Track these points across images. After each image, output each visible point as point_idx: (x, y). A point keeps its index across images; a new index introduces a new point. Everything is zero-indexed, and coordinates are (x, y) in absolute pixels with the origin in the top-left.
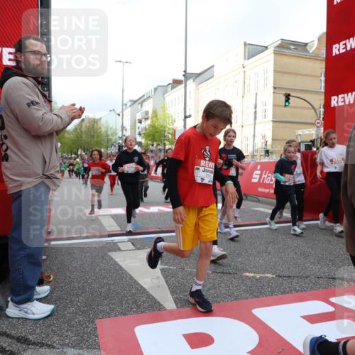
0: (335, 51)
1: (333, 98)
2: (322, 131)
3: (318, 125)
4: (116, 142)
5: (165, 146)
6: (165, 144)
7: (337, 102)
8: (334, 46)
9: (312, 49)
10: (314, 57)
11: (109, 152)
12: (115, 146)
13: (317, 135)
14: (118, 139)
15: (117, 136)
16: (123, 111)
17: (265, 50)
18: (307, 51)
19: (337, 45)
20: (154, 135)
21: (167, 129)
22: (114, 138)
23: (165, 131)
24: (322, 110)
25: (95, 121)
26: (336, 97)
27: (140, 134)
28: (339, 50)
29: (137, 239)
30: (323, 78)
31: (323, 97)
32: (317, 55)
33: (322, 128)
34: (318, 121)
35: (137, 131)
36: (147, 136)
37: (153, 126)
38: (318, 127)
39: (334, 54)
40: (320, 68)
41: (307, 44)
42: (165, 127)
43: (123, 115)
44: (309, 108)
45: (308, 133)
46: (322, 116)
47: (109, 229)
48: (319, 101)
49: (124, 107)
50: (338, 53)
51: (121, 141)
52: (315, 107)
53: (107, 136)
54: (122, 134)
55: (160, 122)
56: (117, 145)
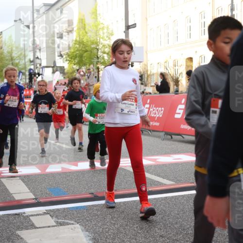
4: (25, 68)
5: (98, 72)
6: (98, 68)
12: (24, 74)
14: (28, 64)
15: (27, 60)
16: (33, 22)
20: (81, 56)
21: (101, 46)
22: (22, 62)
23: (98, 50)
27: (61, 56)
29: (58, 210)
35: (57, 50)
36: (71, 57)
42: (97, 44)
43: (34, 27)
47: (17, 197)
51: (32, 67)
53: (12, 59)
54: (34, 55)
55: (90, 36)
56: (27, 73)
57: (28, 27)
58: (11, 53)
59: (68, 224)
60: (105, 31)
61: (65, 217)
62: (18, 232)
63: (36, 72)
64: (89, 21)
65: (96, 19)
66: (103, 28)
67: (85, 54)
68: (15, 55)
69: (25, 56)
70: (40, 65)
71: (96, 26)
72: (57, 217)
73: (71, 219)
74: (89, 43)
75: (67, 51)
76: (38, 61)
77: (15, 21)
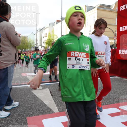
0: (121, 9)
1: (120, 28)
2: (116, 41)
3: (115, 38)
4: (34, 46)
7: (122, 29)
8: (121, 7)
9: (113, 8)
10: (113, 11)
11: (31, 50)
12: (33, 47)
13: (115, 43)
14: (34, 45)
15: (34, 44)
16: (36, 33)
17: (94, 8)
18: (110, 9)
19: (122, 7)
20: (49, 43)
22: (33, 44)
24: (116, 32)
25: (25, 37)
26: (121, 27)
27: (44, 43)
28: (123, 8)
29: (43, 85)
30: (117, 20)
31: (116, 27)
32: (114, 10)
33: (116, 40)
34: (115, 37)
35: (42, 41)
36: (46, 43)
37: (49, 39)
38: (115, 39)
39: (121, 10)
40: (115, 15)
41: (110, 6)
42: (53, 40)
44: (111, 32)
45: (111, 42)
46: (116, 35)
48: (115, 29)
49: (37, 32)
50: (122, 10)
51: (36, 46)
52: (114, 31)
53: (30, 43)
54: (36, 43)
55: (52, 38)
56: (34, 47)
57: (35, 35)
58: (30, 42)
59: (45, 89)
60: (56, 36)
61: (45, 87)
62: (32, 91)
63: (37, 47)
64: (51, 34)
65: (53, 33)
66: (55, 36)
67: (50, 43)
68: (31, 42)
69: (34, 43)
70: (38, 45)
71: (53, 35)
72: (42, 87)
73: (46, 88)
74: (51, 40)
75: (45, 42)
76: (37, 44)
77: (31, 33)
